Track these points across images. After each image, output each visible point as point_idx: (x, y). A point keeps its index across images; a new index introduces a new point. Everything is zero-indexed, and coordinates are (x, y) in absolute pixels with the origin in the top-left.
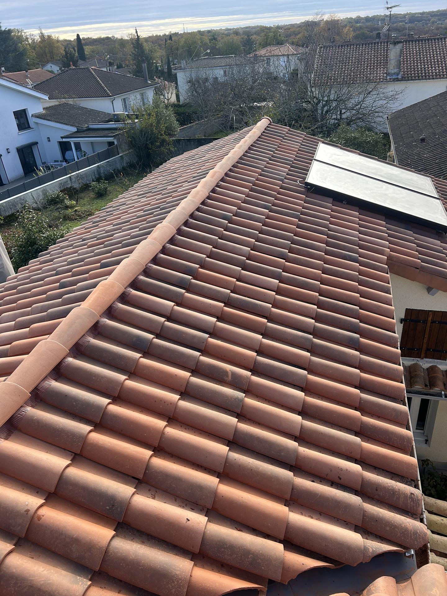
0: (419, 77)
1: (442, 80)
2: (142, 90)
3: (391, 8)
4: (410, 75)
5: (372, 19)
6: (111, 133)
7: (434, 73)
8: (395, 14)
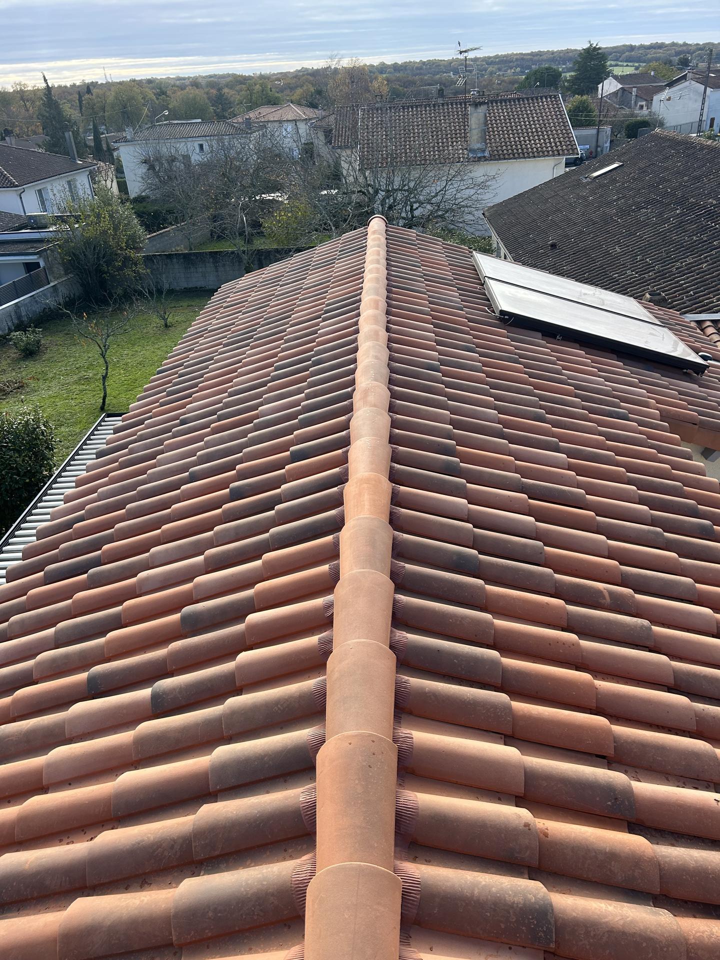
0: (514, 155)
1: (546, 158)
2: (69, 176)
3: (465, 52)
4: (501, 152)
5: (402, 68)
6: (32, 248)
7: (535, 149)
8: (435, 60)
